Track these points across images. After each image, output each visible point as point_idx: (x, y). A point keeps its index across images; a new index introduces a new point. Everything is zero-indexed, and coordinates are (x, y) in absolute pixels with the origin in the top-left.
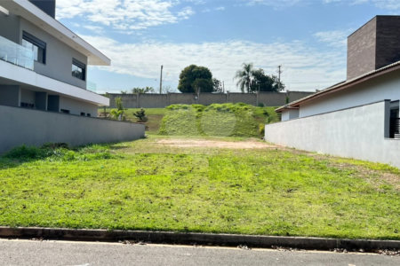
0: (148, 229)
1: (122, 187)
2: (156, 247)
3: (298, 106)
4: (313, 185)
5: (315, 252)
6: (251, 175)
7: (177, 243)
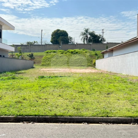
0: (36, 115)
1: (22, 94)
2: (40, 125)
3: (112, 50)
4: (120, 90)
5: (121, 125)
6: (89, 86)
7: (51, 122)
